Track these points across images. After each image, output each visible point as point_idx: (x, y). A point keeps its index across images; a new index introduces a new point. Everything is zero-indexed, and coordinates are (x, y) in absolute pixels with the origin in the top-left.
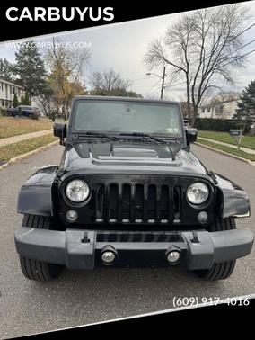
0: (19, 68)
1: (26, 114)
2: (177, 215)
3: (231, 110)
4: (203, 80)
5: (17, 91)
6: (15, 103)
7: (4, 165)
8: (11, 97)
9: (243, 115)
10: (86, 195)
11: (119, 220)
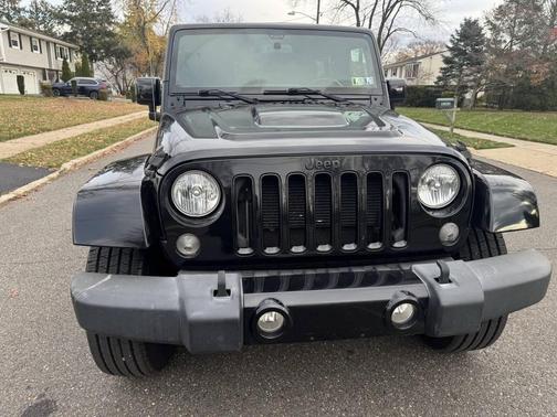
0: (68, 13)
1: (84, 92)
2: (400, 233)
3: (431, 71)
4: (384, 19)
5: (66, 53)
6: (66, 74)
7: (51, 176)
8: (57, 64)
9: (454, 76)
10: (213, 203)
11: (285, 248)
